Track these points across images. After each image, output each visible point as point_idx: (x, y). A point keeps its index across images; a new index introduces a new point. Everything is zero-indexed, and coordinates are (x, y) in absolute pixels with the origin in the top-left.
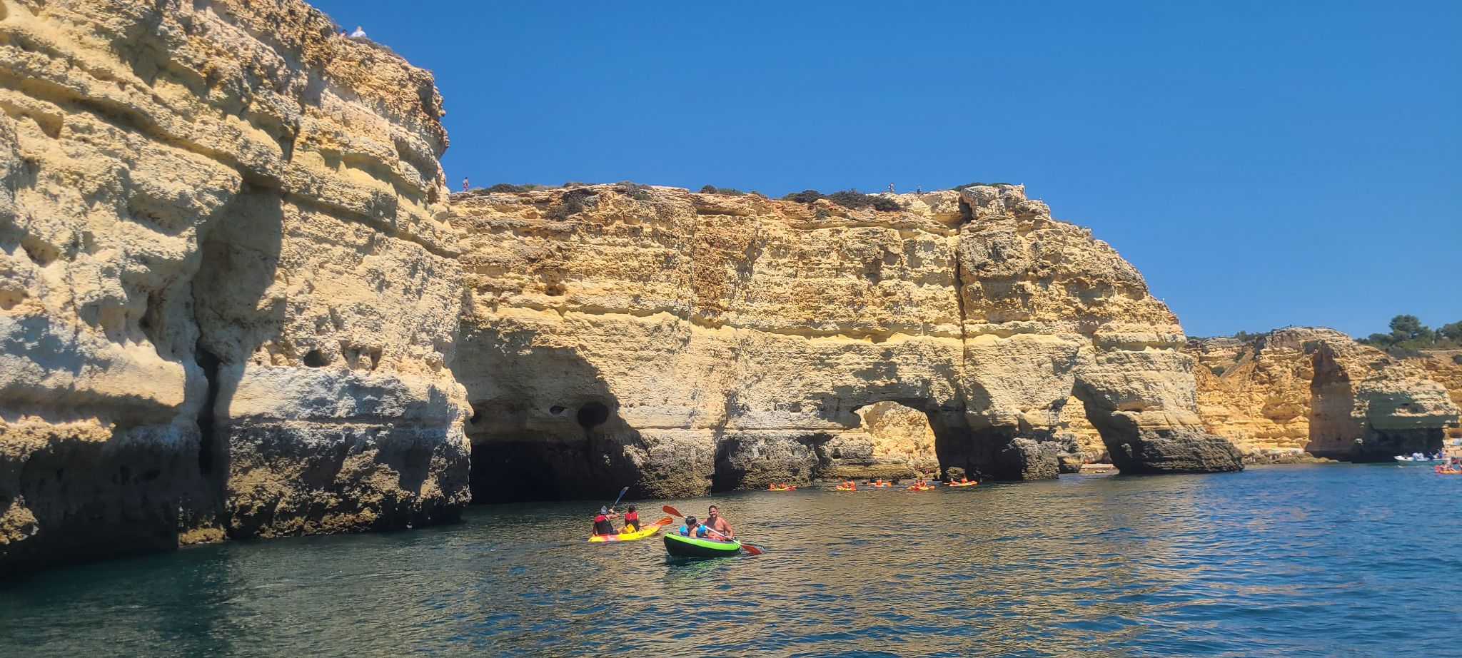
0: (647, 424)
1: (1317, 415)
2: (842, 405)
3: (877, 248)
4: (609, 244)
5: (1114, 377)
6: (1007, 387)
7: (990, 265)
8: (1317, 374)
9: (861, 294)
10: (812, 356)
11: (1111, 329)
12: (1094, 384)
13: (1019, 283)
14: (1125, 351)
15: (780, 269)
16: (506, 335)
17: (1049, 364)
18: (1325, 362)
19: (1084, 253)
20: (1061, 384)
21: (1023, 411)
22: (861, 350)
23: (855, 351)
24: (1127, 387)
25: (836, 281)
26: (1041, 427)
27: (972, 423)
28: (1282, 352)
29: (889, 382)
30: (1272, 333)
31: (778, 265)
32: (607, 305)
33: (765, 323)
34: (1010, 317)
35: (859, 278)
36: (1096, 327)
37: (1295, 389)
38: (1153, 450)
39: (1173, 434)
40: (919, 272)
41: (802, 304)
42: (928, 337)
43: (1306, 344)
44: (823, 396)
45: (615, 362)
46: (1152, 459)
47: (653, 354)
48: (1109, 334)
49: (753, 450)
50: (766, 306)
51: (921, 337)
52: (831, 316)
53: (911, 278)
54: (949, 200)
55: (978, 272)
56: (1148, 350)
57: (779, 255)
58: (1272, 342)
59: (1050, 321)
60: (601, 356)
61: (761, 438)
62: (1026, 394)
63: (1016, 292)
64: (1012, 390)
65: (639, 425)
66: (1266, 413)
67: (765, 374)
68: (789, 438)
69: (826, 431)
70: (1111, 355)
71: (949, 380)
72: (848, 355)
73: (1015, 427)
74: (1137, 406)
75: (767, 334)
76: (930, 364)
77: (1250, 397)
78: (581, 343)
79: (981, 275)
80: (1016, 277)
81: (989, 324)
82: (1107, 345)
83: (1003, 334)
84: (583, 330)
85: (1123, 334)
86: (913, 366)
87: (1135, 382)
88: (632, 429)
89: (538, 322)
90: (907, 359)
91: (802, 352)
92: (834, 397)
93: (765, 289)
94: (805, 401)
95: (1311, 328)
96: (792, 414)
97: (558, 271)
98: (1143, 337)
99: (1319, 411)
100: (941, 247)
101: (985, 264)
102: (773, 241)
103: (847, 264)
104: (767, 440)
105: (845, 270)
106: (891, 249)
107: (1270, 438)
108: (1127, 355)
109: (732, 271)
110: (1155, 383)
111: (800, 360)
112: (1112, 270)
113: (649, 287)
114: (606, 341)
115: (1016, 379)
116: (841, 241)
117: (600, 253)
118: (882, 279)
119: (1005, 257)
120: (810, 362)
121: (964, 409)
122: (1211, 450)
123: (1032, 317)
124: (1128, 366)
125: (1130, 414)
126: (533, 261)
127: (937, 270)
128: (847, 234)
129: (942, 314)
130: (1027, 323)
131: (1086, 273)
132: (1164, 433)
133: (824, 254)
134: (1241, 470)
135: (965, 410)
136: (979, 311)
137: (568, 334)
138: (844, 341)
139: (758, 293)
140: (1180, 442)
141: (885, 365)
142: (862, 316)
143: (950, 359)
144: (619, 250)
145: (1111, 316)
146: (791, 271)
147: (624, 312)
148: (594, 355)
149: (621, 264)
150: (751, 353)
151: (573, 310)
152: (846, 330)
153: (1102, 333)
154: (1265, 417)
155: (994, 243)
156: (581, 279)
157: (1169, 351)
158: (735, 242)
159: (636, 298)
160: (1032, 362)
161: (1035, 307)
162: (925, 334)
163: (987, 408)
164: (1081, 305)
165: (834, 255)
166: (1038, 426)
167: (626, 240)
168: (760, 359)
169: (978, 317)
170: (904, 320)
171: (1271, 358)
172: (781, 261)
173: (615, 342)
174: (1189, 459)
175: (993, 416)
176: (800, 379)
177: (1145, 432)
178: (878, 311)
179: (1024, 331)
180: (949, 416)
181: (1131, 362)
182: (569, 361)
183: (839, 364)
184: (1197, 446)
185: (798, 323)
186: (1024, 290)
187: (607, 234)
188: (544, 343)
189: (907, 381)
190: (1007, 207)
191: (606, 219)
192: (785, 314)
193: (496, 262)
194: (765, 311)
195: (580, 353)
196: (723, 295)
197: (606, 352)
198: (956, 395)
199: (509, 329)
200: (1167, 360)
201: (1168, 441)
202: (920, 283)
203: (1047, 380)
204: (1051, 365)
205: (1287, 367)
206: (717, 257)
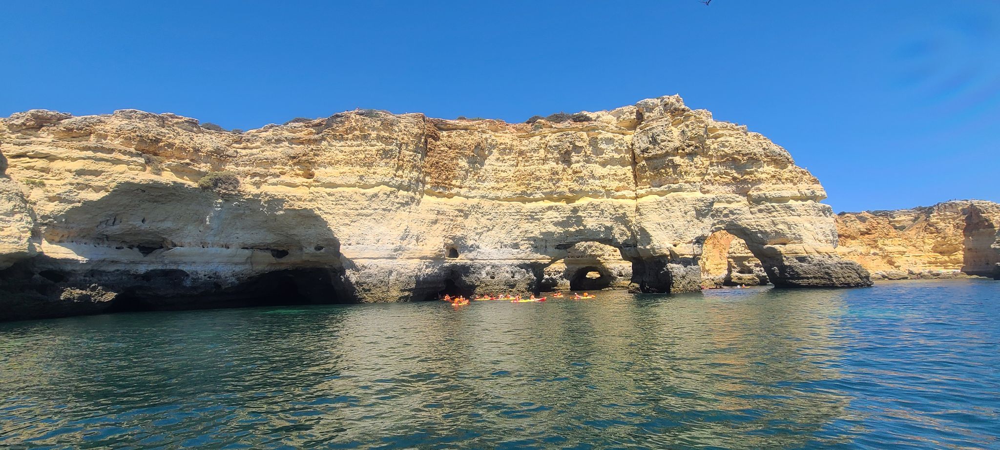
0: (360, 256)
1: (969, 249)
2: (548, 244)
3: (568, 144)
4: (349, 146)
5: (763, 222)
6: (663, 229)
7: (651, 149)
8: (968, 225)
9: (557, 174)
10: (526, 214)
11: (760, 190)
12: (749, 227)
13: (670, 158)
14: (772, 204)
15: (506, 162)
16: (265, 202)
17: (693, 212)
18: (974, 217)
19: (737, 140)
20: (702, 225)
21: (675, 246)
22: (558, 209)
23: (554, 210)
24: (775, 228)
25: (543, 167)
26: (686, 256)
27: (641, 254)
28: (945, 215)
29: (578, 229)
30: (938, 205)
31: (504, 160)
32: (339, 182)
33: (491, 195)
34: (666, 182)
35: (557, 164)
36: (749, 189)
37: (956, 236)
38: (793, 271)
39: (810, 259)
40: (602, 158)
41: (519, 182)
42: (610, 199)
43: (963, 210)
44: (535, 239)
45: (341, 217)
46: (793, 278)
47: (372, 211)
48: (759, 193)
49: (482, 272)
50: (493, 184)
51: (605, 199)
52: (538, 188)
53: (596, 162)
54: (628, 112)
55: (643, 154)
56: (791, 202)
57: (505, 154)
58: (938, 210)
59: (695, 182)
60: (331, 214)
61: (488, 265)
62: (676, 233)
63: (668, 164)
64: (667, 231)
65: (353, 257)
66: (935, 250)
67: (494, 226)
68: (511, 265)
69: (538, 260)
70: (762, 207)
71: (626, 226)
72: (550, 212)
73: (668, 256)
74: (783, 242)
75: (494, 202)
76: (611, 216)
77: (923, 241)
78: (318, 206)
79: (645, 156)
80: (667, 154)
81: (652, 188)
82: (758, 201)
83: (660, 194)
84: (321, 198)
85: (770, 192)
86: (596, 218)
87: (781, 225)
88: (348, 259)
89: (287, 194)
90: (591, 213)
91: (518, 212)
92: (542, 240)
93: (493, 174)
94: (522, 242)
95: (967, 201)
96: (513, 250)
97: (310, 163)
98: (785, 194)
99: (970, 246)
100: (619, 141)
101: (648, 149)
102: (500, 145)
103: (549, 156)
104: (493, 267)
105: (548, 159)
106: (577, 144)
107: (939, 264)
108: (773, 207)
109: (463, 163)
110: (795, 225)
111: (517, 217)
112: (761, 150)
113: (372, 171)
114: (336, 204)
115: (669, 223)
116: (546, 142)
117: (342, 151)
118: (573, 163)
119: (659, 142)
120: (524, 217)
121: (635, 246)
122: (841, 271)
123: (681, 181)
124: (775, 214)
125: (777, 247)
126: (294, 158)
127: (617, 156)
128: (551, 138)
129: (621, 184)
130: (677, 185)
131: (738, 153)
132: (802, 259)
133: (535, 150)
134: (869, 286)
135: (637, 245)
136: (646, 180)
137: (310, 201)
138: (548, 203)
139: (487, 177)
140: (815, 265)
141: (574, 218)
142: (558, 187)
143: (625, 213)
144: (353, 149)
145: (760, 181)
146: (512, 163)
147: (354, 186)
148: (326, 213)
149: (353, 157)
150: (482, 213)
151: (315, 186)
152: (549, 196)
153: (753, 193)
154: (934, 252)
155: (653, 134)
156: (326, 168)
157: (810, 202)
158: (465, 146)
159: (361, 177)
160: (681, 212)
161: (683, 173)
162: (608, 197)
163: (649, 244)
164: (736, 175)
165: (542, 151)
166: (683, 255)
167: (359, 142)
168: (490, 217)
169: (645, 184)
170: (589, 188)
171: (937, 219)
172: (506, 157)
173: (342, 205)
174: (822, 278)
175: (653, 249)
176: (518, 228)
177: (788, 259)
178: (569, 183)
179: (675, 190)
180: (630, 250)
181: (777, 211)
182: (309, 218)
183: (543, 218)
184: (828, 268)
185: (516, 194)
186: (673, 163)
187: (347, 140)
188: (291, 206)
189: (592, 228)
190: (665, 110)
191: (347, 131)
192: (508, 189)
193: (266, 159)
194: (493, 188)
195: (317, 212)
196: (455, 177)
197: (335, 211)
198: (631, 236)
199: (267, 199)
200: (807, 208)
201: (806, 264)
202: (604, 164)
203: (692, 223)
204: (694, 212)
205: (950, 223)
206: (452, 155)
